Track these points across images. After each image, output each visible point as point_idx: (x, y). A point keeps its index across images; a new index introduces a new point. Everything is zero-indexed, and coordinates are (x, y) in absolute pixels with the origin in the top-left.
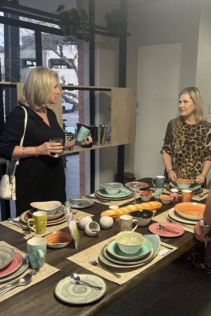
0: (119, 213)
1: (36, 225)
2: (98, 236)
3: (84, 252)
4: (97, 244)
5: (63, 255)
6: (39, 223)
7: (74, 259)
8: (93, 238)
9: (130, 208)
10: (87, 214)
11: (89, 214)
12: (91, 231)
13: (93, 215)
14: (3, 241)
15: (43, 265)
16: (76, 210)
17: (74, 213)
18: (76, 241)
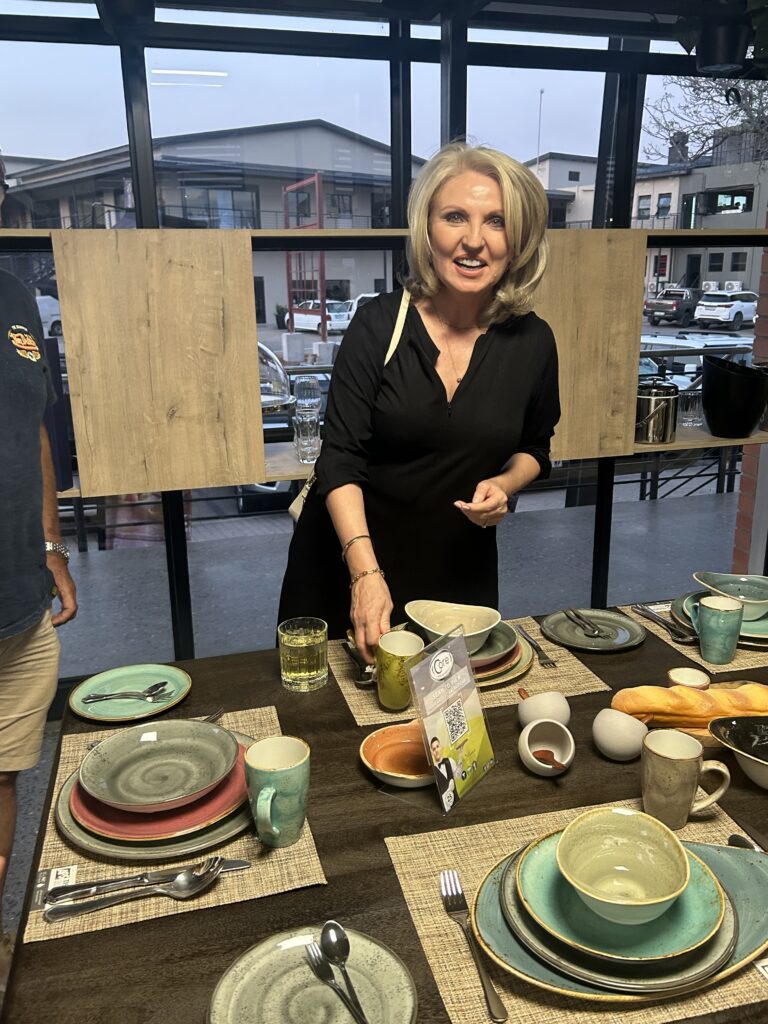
0: (690, 708)
2: (564, 780)
3: (461, 835)
5: (386, 820)
7: (405, 853)
9: (746, 699)
10: (587, 678)
11: (598, 679)
12: (534, 754)
13: (607, 688)
14: (274, 707)
15: (298, 836)
16: (567, 651)
17: (547, 663)
18: (451, 782)
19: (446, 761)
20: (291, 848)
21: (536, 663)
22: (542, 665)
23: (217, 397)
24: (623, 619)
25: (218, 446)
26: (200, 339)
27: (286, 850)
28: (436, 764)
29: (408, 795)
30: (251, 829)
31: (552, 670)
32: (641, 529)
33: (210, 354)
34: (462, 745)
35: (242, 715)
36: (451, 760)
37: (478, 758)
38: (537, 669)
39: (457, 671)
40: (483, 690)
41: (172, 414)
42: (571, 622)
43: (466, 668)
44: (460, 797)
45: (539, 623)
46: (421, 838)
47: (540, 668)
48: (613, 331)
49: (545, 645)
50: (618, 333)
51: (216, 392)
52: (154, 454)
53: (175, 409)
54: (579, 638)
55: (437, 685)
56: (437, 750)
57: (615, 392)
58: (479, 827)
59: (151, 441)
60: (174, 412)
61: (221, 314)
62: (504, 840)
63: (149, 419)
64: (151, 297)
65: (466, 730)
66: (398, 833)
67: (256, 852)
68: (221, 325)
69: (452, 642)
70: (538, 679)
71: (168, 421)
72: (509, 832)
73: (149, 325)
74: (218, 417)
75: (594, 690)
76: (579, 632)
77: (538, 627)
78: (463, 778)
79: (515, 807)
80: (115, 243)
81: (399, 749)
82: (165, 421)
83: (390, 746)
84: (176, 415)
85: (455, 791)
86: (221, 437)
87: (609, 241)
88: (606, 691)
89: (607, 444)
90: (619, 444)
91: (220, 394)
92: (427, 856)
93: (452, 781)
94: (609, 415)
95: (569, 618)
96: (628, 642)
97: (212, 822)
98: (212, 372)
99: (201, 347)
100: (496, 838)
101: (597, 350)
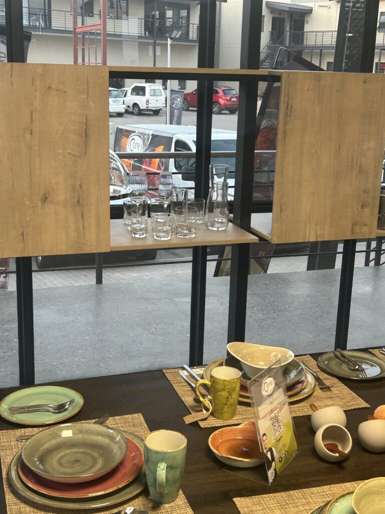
1: (214, 397)
2: (345, 464)
3: (282, 497)
4: (326, 487)
5: (232, 487)
6: (219, 393)
7: (248, 507)
8: (329, 465)
10: (353, 398)
11: (360, 399)
12: (325, 445)
13: (366, 405)
14: (140, 414)
15: (176, 497)
16: (337, 380)
17: (325, 388)
18: (273, 464)
19: (270, 450)
20: (173, 504)
21: (317, 388)
22: (321, 389)
23: (78, 188)
24: (374, 359)
25: (77, 223)
26: (68, 145)
27: (169, 505)
28: (265, 451)
29: (244, 472)
30: (145, 493)
31: (329, 393)
32: (368, 289)
33: (74, 156)
34: (280, 439)
35: (120, 419)
36: (273, 449)
37: (289, 449)
38: (318, 392)
39: (277, 390)
40: (291, 403)
41: (45, 199)
42: (338, 360)
43: (282, 388)
44: (278, 473)
45: (316, 360)
46: (256, 499)
47: (320, 391)
48: (365, 147)
49: (323, 376)
50: (369, 149)
51: (78, 184)
52: (30, 228)
53: (47, 196)
54: (345, 370)
55: (266, 399)
56: (266, 441)
57: (364, 192)
58: (294, 493)
59: (28, 219)
60: (46, 198)
61: (85, 127)
62: (311, 500)
63: (28, 202)
64: (34, 114)
65: (282, 430)
66: (241, 496)
67: (150, 506)
68: (84, 135)
69: (274, 371)
70: (319, 399)
71: (42, 204)
72: (313, 496)
73: (31, 134)
74: (78, 203)
75: (359, 407)
76: (345, 367)
77: (315, 363)
78: (280, 461)
79: (315, 481)
80: (10, 73)
81: (233, 443)
82: (39, 204)
83: (227, 441)
84: (47, 200)
85: (275, 470)
86: (80, 217)
87: (365, 82)
88: (366, 408)
89: (358, 230)
90: (366, 229)
91: (81, 186)
92: (262, 510)
93: (274, 462)
94: (359, 208)
95: (336, 356)
96: (379, 375)
97: (120, 486)
98: (76, 169)
99: (69, 151)
100: (305, 499)
101: (352, 160)
